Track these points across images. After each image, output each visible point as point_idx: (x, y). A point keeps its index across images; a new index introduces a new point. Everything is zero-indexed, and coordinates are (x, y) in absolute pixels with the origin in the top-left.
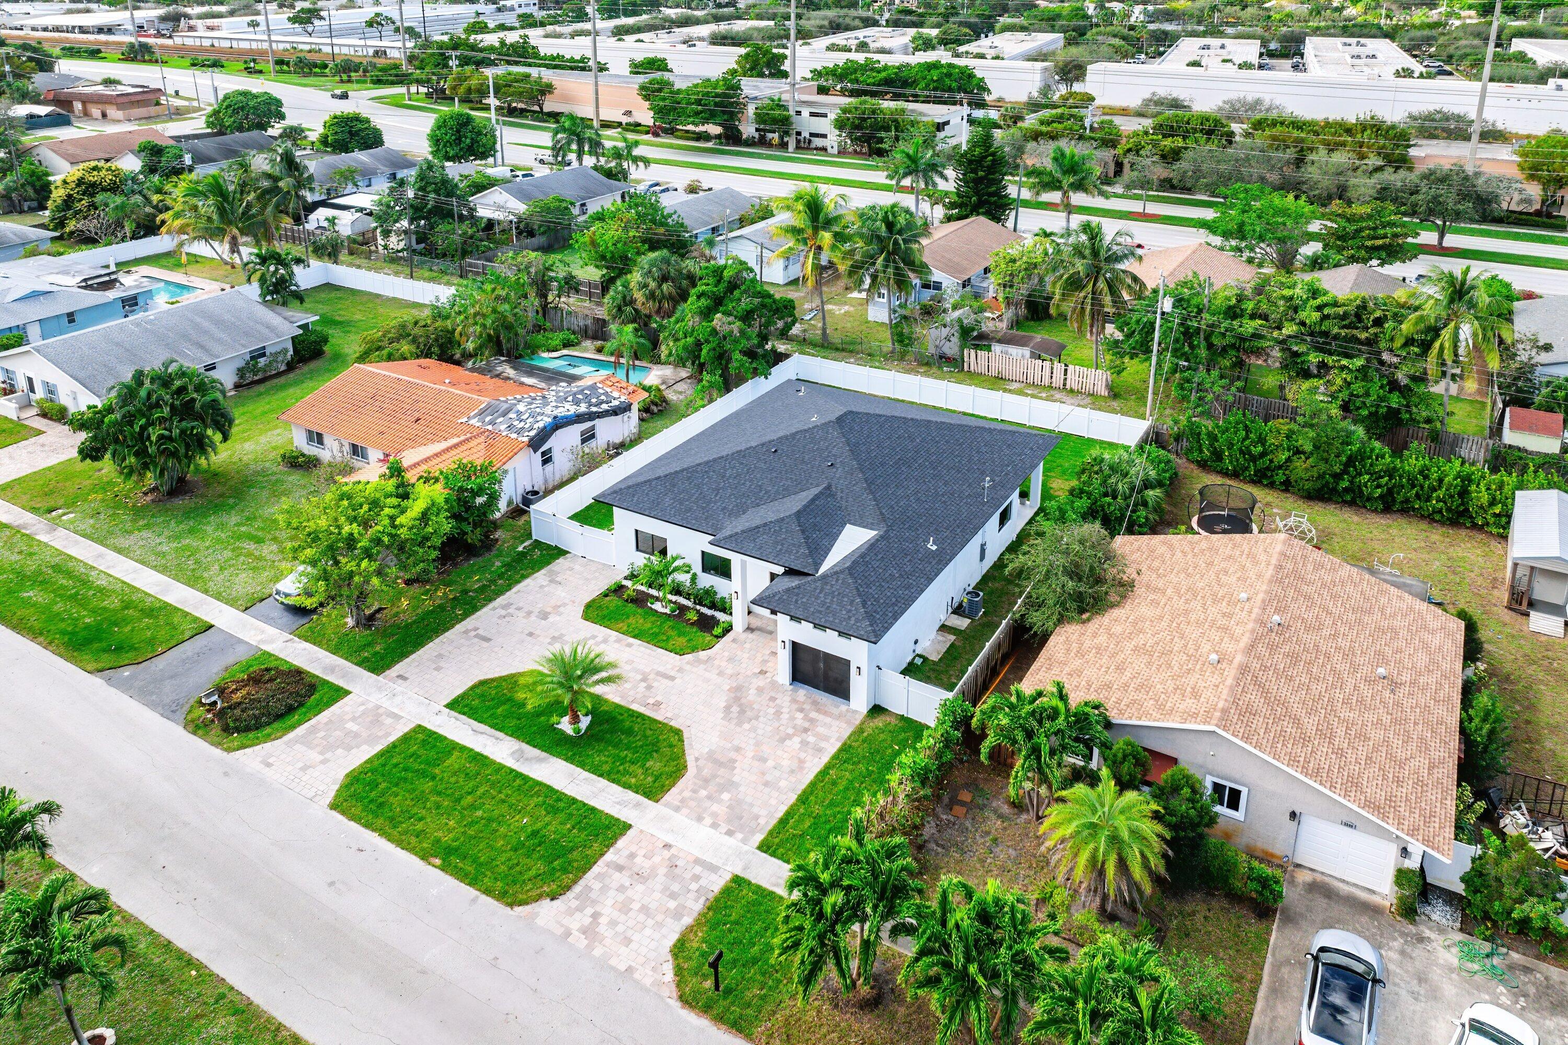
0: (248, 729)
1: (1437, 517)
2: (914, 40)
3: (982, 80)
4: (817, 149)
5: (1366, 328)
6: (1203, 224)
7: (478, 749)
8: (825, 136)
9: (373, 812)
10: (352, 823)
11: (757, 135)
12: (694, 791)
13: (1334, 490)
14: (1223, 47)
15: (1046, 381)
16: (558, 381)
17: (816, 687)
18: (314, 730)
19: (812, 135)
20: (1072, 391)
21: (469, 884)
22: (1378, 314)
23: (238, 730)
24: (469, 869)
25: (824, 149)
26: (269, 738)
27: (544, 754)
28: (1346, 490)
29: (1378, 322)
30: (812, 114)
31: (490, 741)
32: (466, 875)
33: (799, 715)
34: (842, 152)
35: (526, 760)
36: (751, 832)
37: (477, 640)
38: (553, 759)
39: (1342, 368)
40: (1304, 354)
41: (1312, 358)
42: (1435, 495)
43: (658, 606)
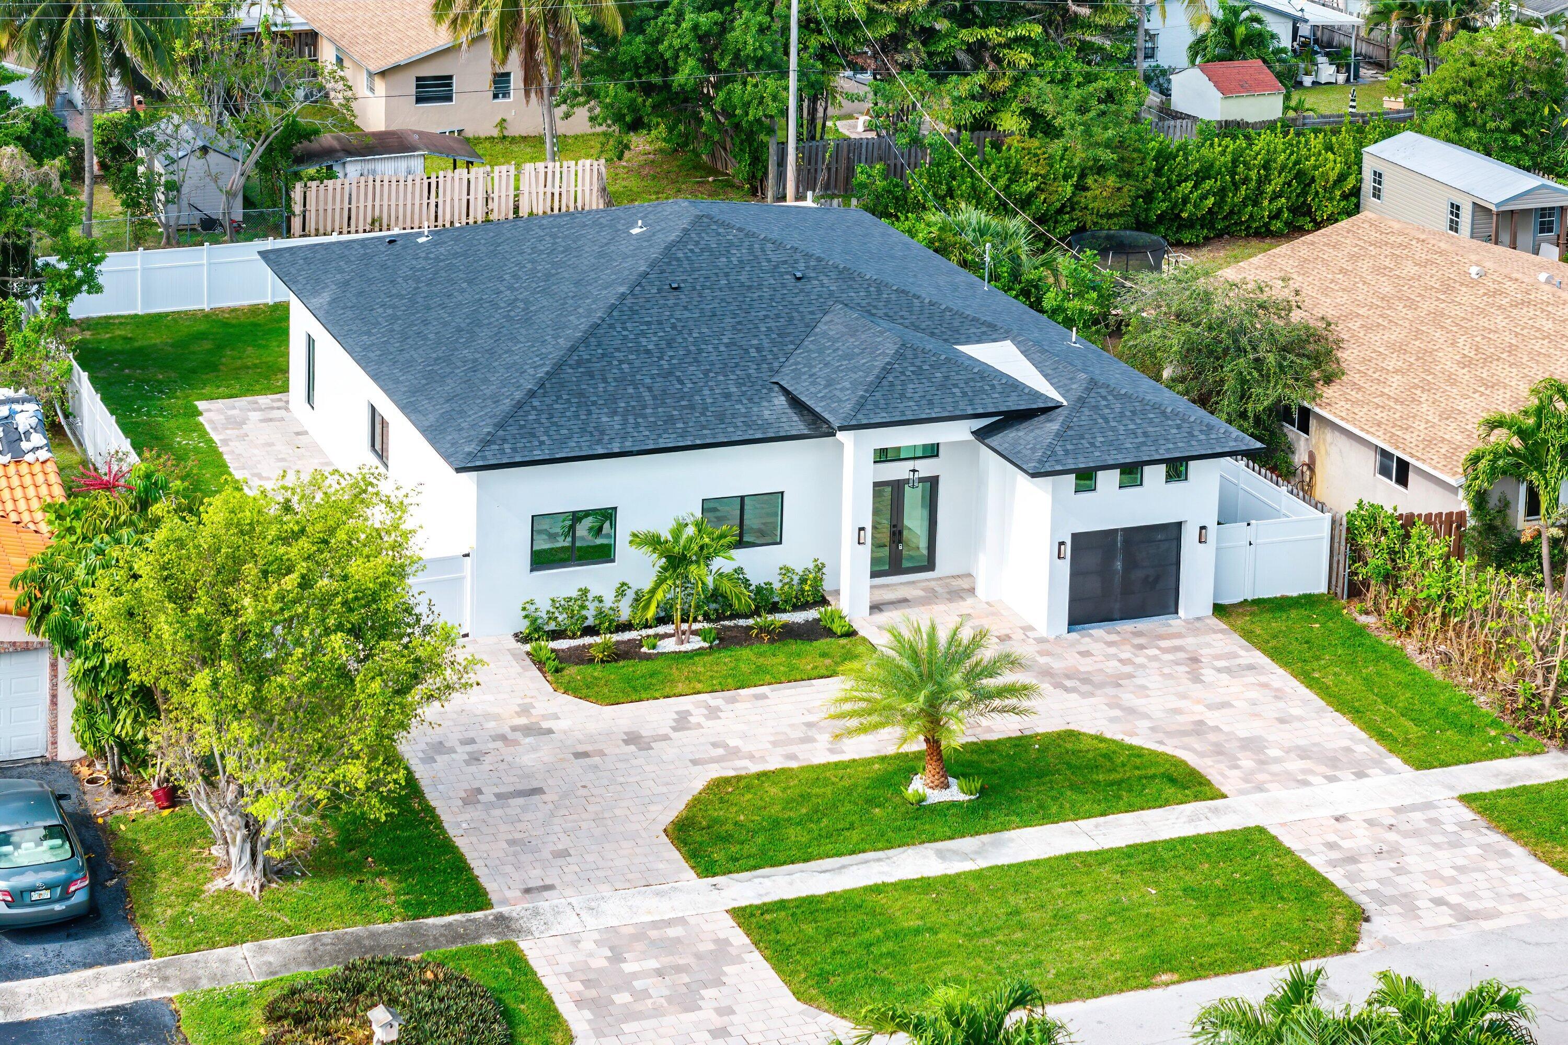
1: (1276, 225)
7: (889, 880)
12: (1235, 767)
17: (1108, 616)
18: (591, 1003)
21: (1260, 966)
35: (977, 852)
36: (1377, 763)
37: (520, 801)
38: (1006, 835)
39: (1009, 44)
40: (948, 35)
41: (969, 35)
42: (1269, 189)
43: (669, 645)
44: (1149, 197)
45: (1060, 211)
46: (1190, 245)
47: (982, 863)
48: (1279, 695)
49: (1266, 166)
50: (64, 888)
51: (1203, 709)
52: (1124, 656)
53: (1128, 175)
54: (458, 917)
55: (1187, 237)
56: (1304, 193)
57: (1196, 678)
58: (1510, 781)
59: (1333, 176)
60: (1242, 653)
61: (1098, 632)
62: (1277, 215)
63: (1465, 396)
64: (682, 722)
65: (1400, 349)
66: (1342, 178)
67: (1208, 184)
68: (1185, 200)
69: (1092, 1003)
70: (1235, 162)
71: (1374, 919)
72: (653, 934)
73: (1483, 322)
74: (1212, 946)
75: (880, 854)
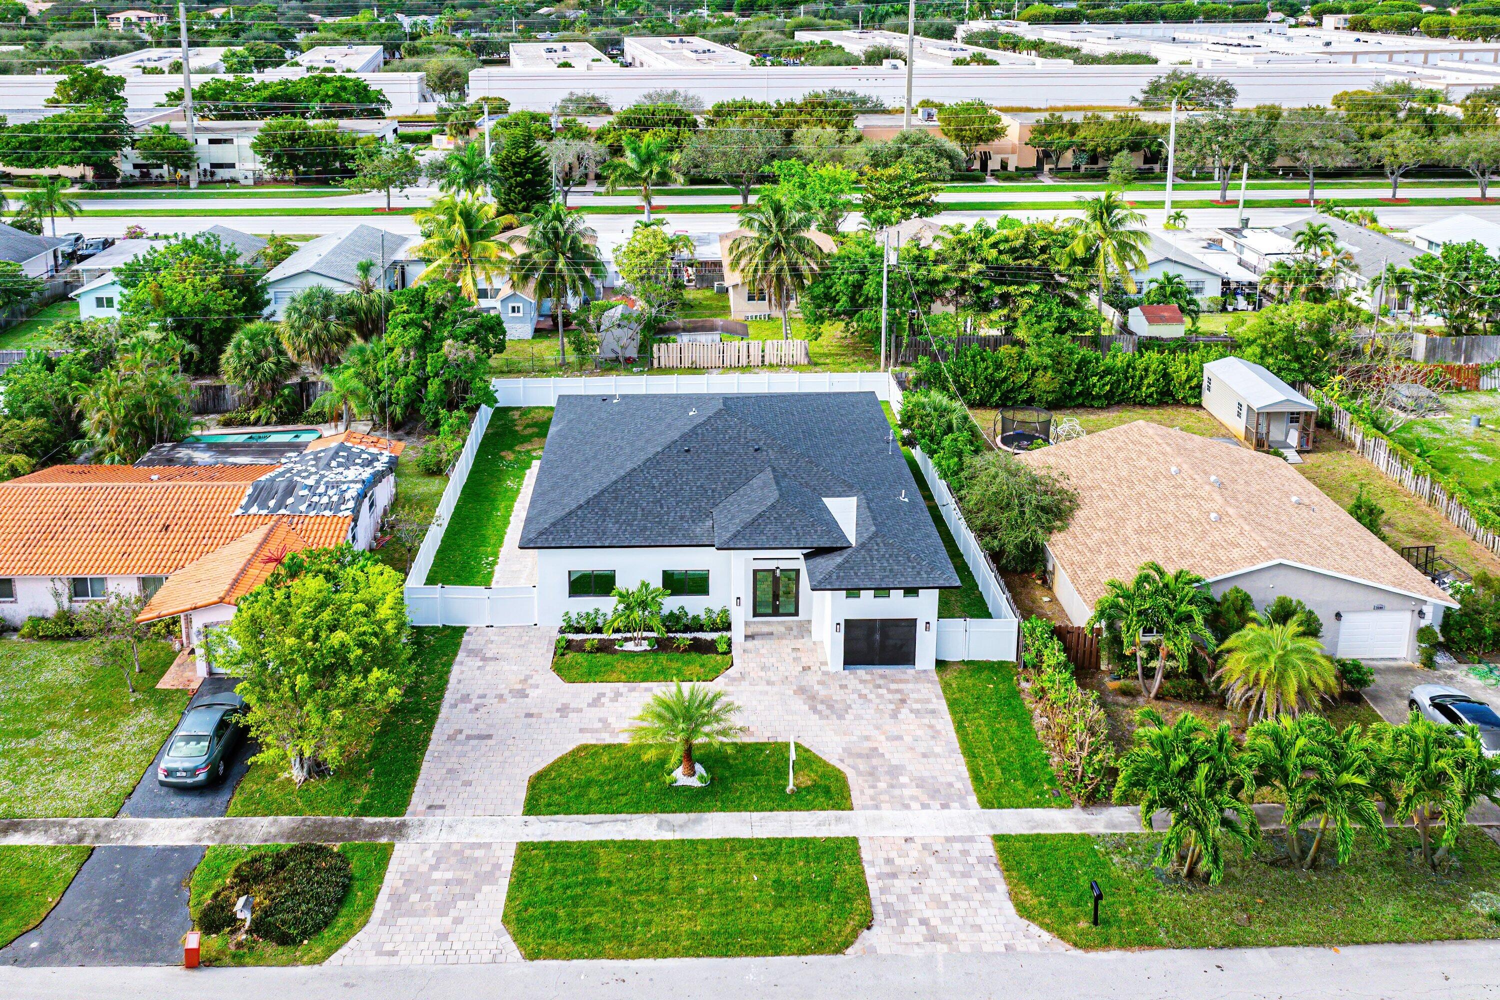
0: (318, 929)
1: (1149, 401)
2: (225, 59)
3: (380, 92)
4: (223, 181)
5: (1034, 257)
6: (733, 208)
7: (618, 838)
8: (232, 166)
9: (582, 940)
10: (575, 961)
11: (137, 173)
12: (874, 787)
13: (1070, 398)
14: (564, 49)
15: (743, 361)
16: (282, 454)
17: (872, 663)
18: (397, 898)
19: (214, 166)
20: (771, 366)
21: (777, 954)
22: (1042, 243)
23: (305, 934)
24: (760, 940)
25: (233, 181)
26: (351, 930)
27: (692, 815)
28: (1080, 394)
29: (1043, 250)
30: (212, 142)
31: (620, 826)
32: (763, 947)
33: (883, 691)
34: (259, 182)
35: (681, 826)
36: (961, 798)
37: (476, 742)
38: (708, 815)
39: (1022, 295)
40: (989, 288)
41: (998, 290)
42: (1146, 382)
43: (630, 646)
44: (1072, 384)
45: (1022, 387)
46: (1099, 408)
47: (678, 836)
48: (936, 734)
49: (1146, 370)
50: (193, 772)
51: (883, 738)
52: (865, 691)
53: (1061, 371)
54: (382, 819)
55: (1096, 404)
56: (1168, 384)
57: (894, 715)
58: (1034, 828)
59: (1184, 378)
60: (934, 700)
61: (862, 672)
62: (1151, 395)
63: (1127, 554)
64: (596, 702)
65: (1109, 514)
66: (1189, 379)
67: (1107, 379)
68: (1094, 385)
69: (661, 962)
70: (1128, 366)
71: (875, 929)
72: (468, 852)
73: (1162, 505)
74: (756, 932)
75: (628, 817)
